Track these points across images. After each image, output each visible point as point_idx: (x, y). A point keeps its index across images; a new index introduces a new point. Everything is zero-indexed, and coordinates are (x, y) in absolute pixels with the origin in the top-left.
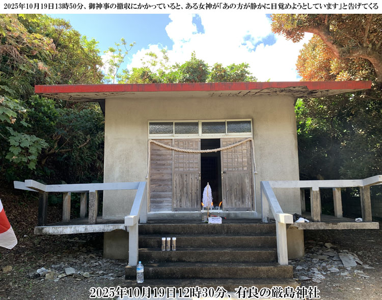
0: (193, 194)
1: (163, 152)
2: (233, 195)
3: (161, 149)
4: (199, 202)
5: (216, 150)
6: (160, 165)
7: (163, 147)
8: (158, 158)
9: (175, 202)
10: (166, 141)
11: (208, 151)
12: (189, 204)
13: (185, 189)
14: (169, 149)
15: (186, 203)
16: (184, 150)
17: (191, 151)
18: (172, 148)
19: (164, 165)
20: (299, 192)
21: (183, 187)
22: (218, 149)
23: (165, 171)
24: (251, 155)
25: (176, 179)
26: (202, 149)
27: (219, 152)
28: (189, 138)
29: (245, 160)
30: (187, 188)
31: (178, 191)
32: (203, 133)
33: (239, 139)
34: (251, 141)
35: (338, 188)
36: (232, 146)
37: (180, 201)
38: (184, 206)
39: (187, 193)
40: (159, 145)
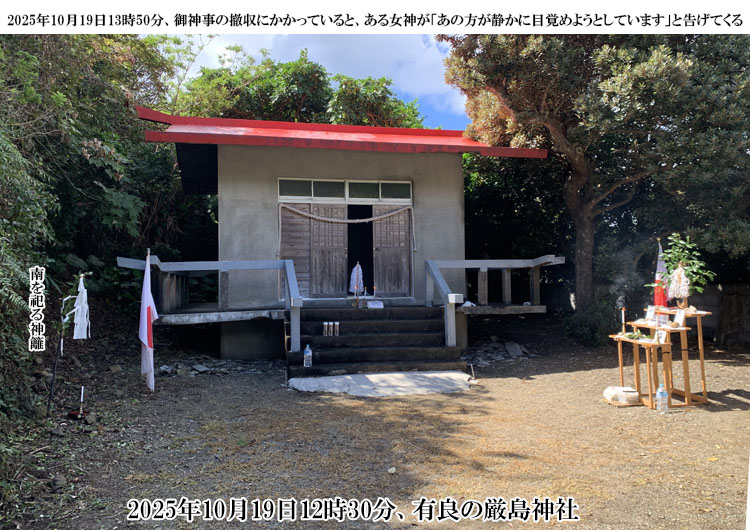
0: (338, 276)
1: (298, 220)
2: (387, 278)
3: (295, 216)
4: (345, 287)
5: (367, 220)
6: (294, 238)
7: (298, 214)
8: (292, 228)
9: (314, 286)
10: (301, 206)
11: (358, 221)
12: (332, 289)
13: (327, 270)
14: (306, 217)
15: (329, 289)
16: (327, 219)
17: (336, 220)
18: (311, 216)
19: (300, 237)
20: (464, 274)
21: (326, 267)
22: (370, 219)
23: (301, 247)
24: (410, 228)
25: (316, 256)
26: (349, 218)
27: (371, 223)
28: (333, 202)
29: (402, 233)
30: (329, 269)
31: (318, 273)
32: (350, 197)
33: (395, 208)
34: (409, 210)
35: (507, 269)
36: (388, 215)
37: (321, 285)
38: (325, 290)
39: (330, 275)
40: (293, 212)
